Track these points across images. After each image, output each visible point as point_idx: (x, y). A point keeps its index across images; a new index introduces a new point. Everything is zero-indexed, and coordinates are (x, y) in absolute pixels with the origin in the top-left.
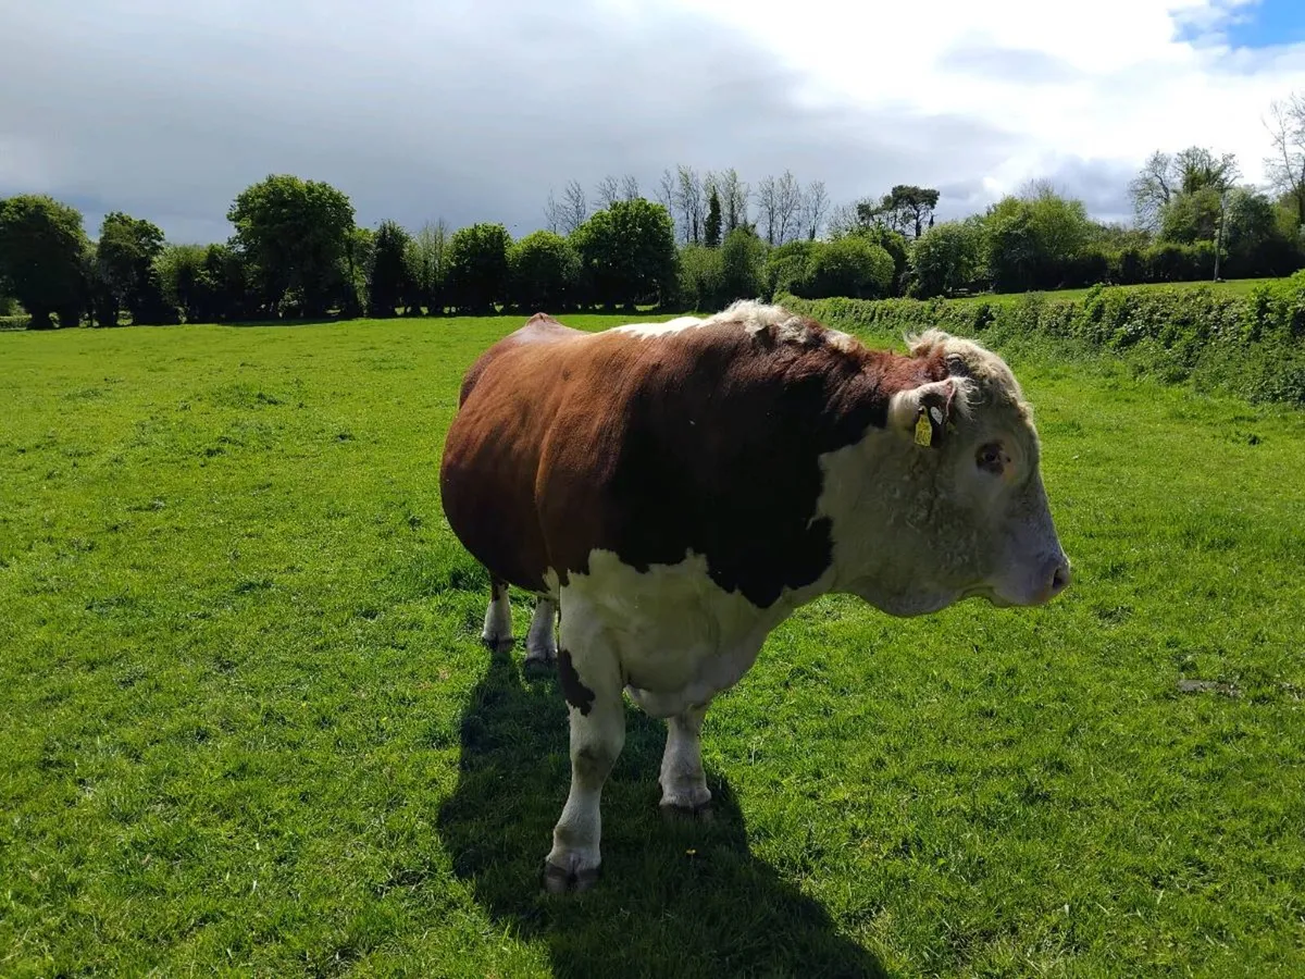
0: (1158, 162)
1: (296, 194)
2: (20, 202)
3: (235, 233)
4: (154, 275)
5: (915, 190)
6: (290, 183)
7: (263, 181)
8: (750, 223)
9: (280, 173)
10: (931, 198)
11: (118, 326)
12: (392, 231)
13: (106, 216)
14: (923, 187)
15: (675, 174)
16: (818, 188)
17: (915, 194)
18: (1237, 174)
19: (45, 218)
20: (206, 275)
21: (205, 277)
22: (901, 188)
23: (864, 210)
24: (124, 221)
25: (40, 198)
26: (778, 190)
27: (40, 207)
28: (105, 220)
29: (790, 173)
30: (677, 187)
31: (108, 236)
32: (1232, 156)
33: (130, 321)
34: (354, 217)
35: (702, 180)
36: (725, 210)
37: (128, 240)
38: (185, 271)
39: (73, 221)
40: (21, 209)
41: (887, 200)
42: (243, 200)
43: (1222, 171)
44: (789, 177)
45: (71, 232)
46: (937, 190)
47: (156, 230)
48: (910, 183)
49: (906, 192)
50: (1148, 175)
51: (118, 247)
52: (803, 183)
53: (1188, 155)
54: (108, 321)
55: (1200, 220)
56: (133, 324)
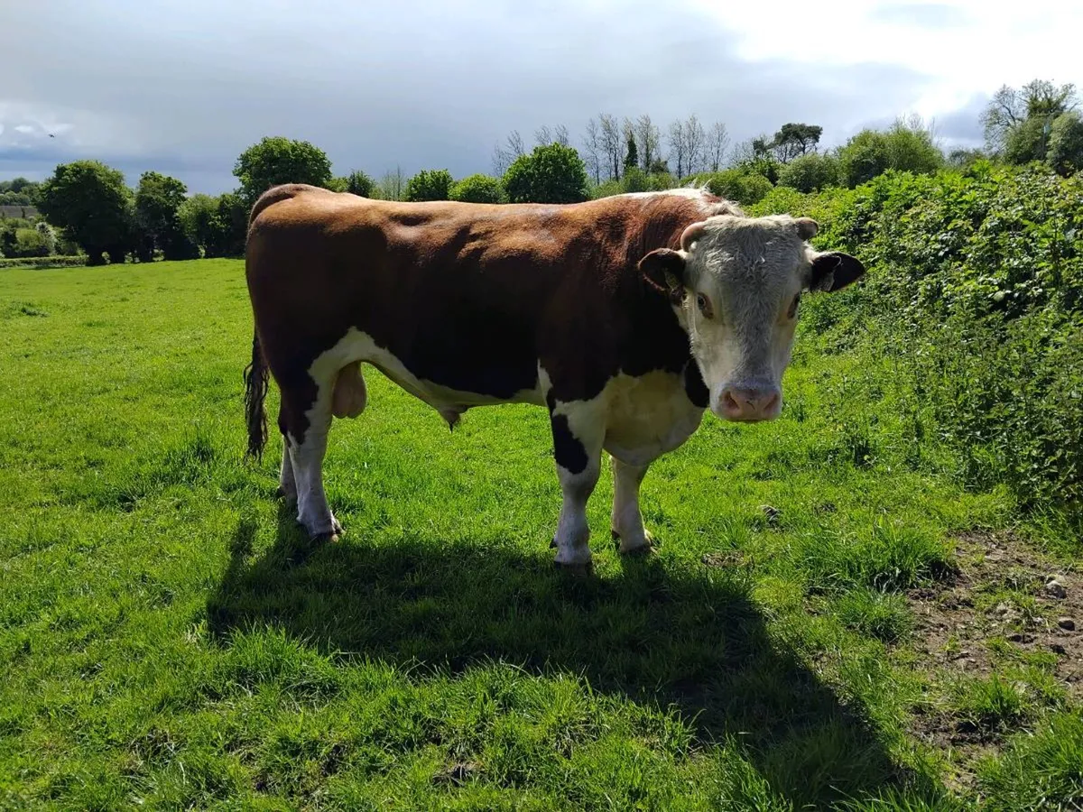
0: (1004, 95)
1: (284, 153)
2: (77, 166)
3: (239, 185)
4: (178, 221)
5: (802, 127)
6: (279, 143)
7: (259, 142)
8: (663, 160)
9: (271, 136)
10: (815, 133)
11: (154, 261)
12: (360, 179)
13: (142, 175)
14: (809, 124)
15: (599, 123)
16: (720, 129)
17: (802, 130)
18: (1076, 101)
19: (95, 177)
20: (218, 220)
21: (217, 221)
22: (789, 126)
23: (759, 146)
24: (156, 179)
25: (93, 164)
26: (685, 131)
27: (91, 170)
28: (141, 178)
29: (695, 116)
30: (600, 133)
31: (143, 191)
32: (1071, 86)
33: (162, 258)
34: (330, 169)
35: (621, 126)
36: (641, 151)
37: (159, 193)
38: (202, 217)
39: (117, 180)
40: (78, 172)
41: (778, 136)
42: (245, 159)
43: (1062, 99)
44: (694, 120)
45: (115, 189)
46: (820, 126)
47: (180, 184)
48: (797, 121)
49: (794, 129)
50: (997, 106)
51: (150, 199)
52: (706, 125)
53: (1031, 87)
54: (146, 257)
55: (1035, 144)
56: (164, 260)
